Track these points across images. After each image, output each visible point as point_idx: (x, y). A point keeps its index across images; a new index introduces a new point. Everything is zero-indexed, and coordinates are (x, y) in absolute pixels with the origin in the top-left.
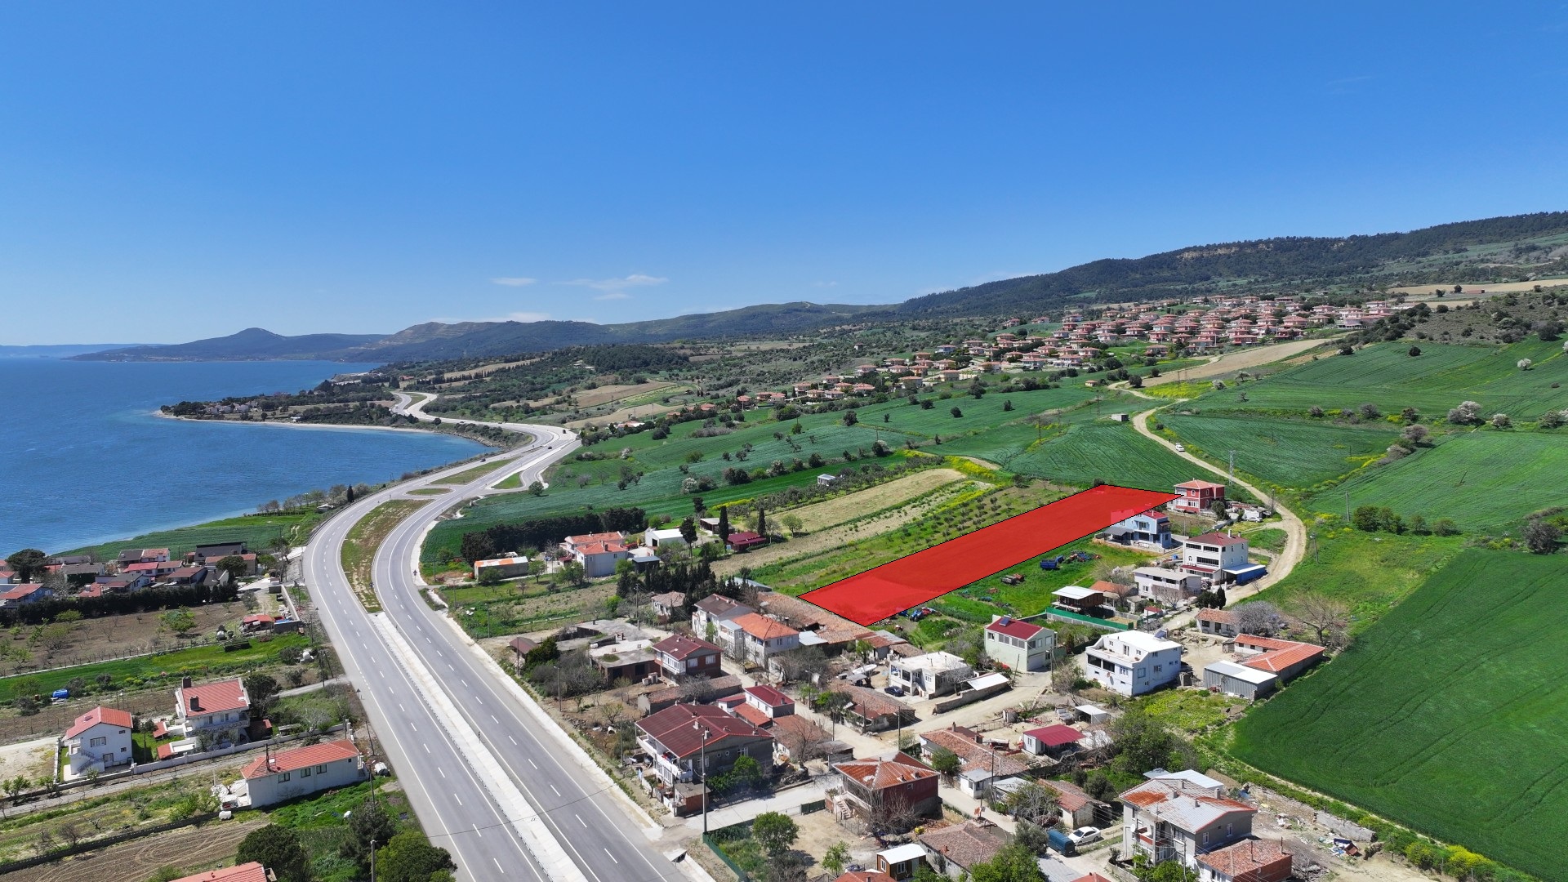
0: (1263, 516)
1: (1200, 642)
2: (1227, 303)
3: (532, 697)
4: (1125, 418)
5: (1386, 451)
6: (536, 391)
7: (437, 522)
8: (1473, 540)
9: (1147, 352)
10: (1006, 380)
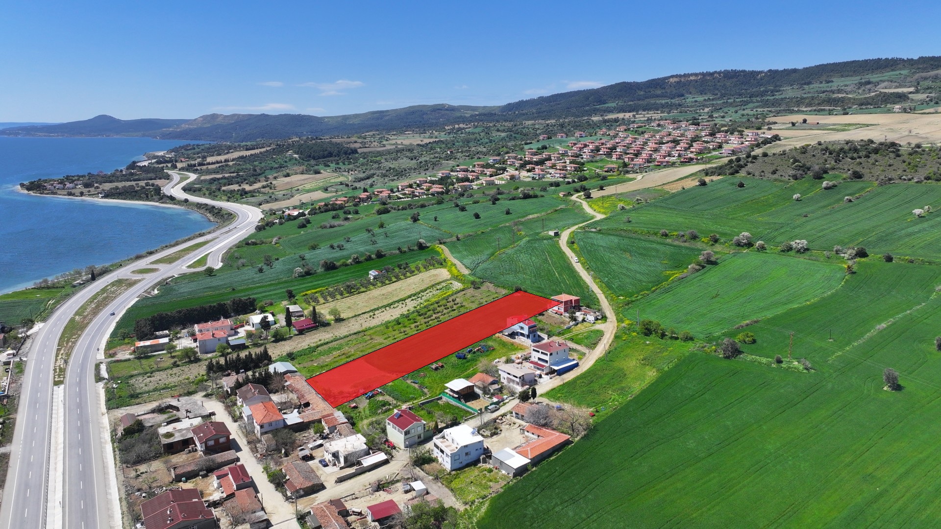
0: (597, 319)
1: (512, 425)
2: (671, 127)
3: (115, 463)
4: (557, 234)
5: (688, 267)
6: (255, 176)
7: (137, 299)
8: (698, 345)
9: (605, 170)
10: (516, 189)
